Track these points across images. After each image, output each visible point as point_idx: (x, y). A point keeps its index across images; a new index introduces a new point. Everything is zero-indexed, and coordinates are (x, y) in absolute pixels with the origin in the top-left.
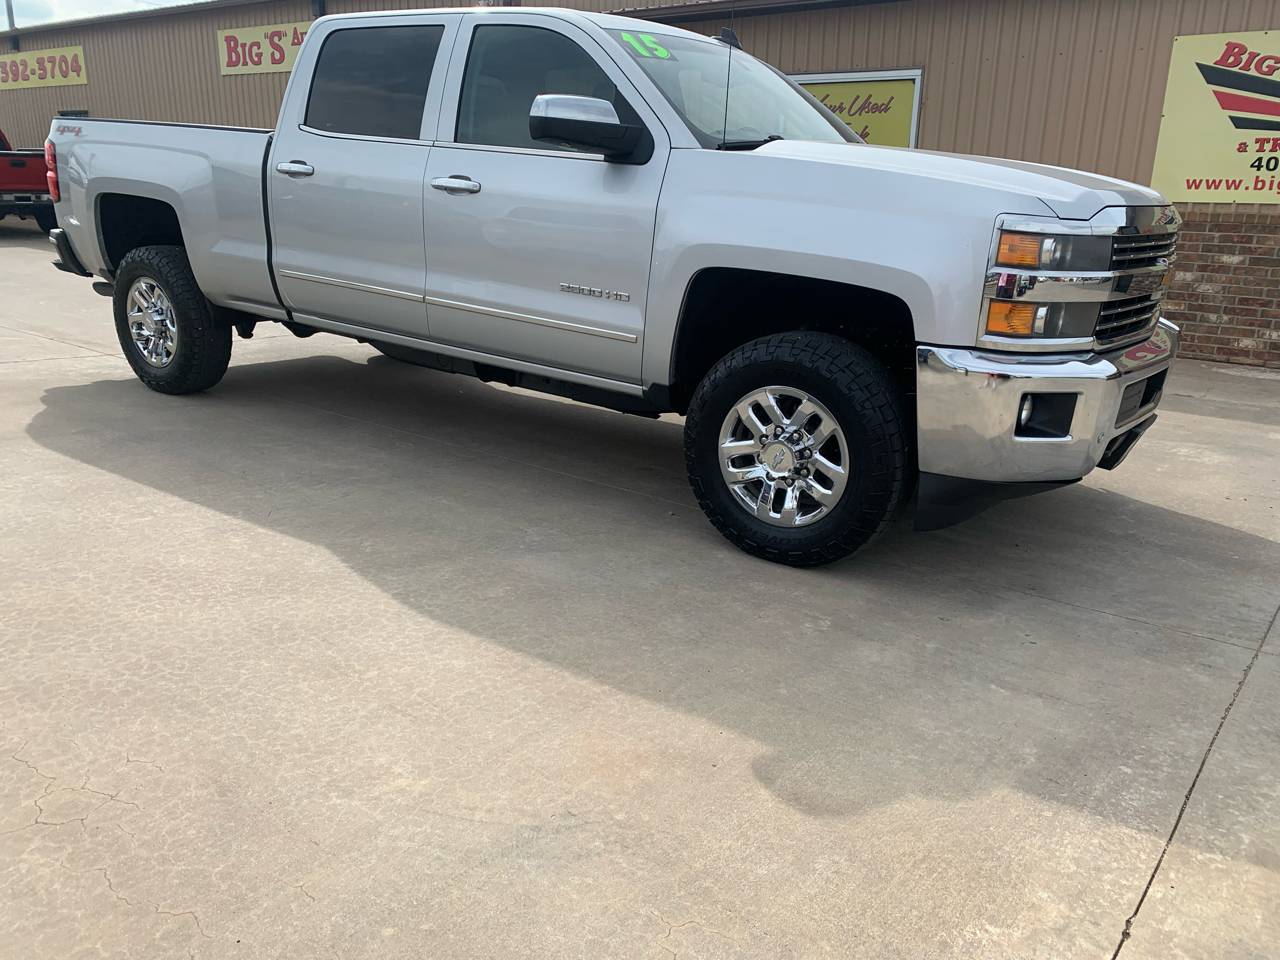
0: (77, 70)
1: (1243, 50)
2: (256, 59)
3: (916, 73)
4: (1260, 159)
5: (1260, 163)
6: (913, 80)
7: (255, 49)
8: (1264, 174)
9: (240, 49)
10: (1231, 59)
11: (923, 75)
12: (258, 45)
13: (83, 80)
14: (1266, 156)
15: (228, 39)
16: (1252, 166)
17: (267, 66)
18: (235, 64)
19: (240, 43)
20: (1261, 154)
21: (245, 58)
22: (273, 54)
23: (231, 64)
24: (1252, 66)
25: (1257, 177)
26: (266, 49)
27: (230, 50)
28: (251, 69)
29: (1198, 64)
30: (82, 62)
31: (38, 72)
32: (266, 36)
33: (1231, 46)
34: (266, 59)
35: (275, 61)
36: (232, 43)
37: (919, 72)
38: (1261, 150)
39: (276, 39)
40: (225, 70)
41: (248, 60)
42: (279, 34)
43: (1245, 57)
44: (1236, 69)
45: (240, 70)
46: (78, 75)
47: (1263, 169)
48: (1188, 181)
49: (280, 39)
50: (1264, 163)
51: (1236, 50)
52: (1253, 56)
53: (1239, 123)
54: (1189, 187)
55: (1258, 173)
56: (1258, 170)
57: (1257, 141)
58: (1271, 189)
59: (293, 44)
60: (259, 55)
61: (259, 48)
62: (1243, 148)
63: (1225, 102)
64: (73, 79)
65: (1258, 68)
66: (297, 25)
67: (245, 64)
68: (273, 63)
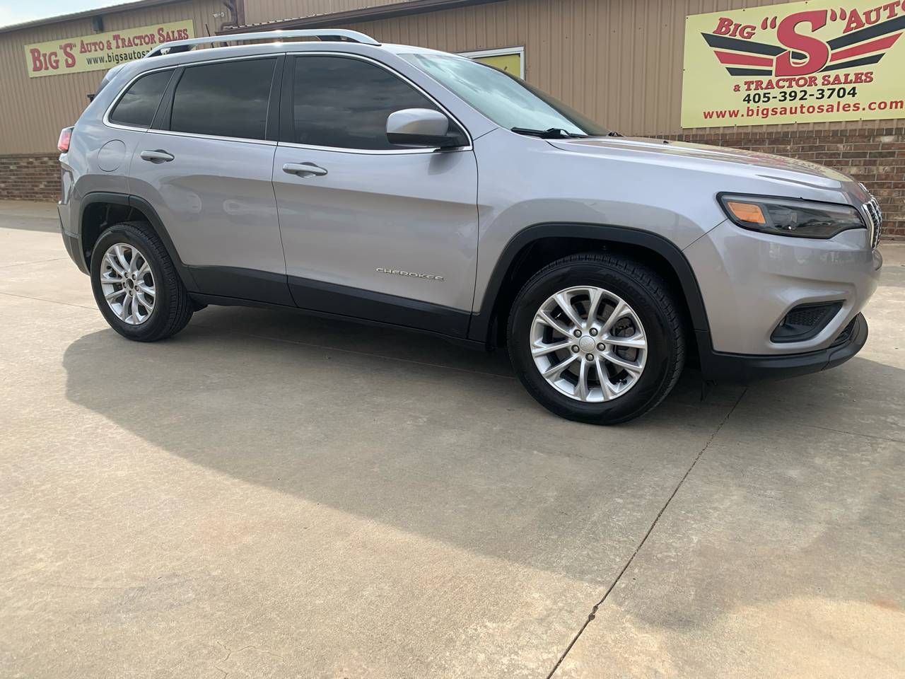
1: (731, 22)
2: (54, 64)
3: (520, 50)
4: (749, 95)
5: (749, 98)
6: (519, 54)
7: (53, 58)
8: (752, 105)
9: (42, 58)
10: (724, 29)
11: (525, 50)
12: (55, 54)
14: (752, 93)
15: (33, 51)
16: (744, 100)
17: (63, 69)
18: (39, 69)
19: (41, 53)
20: (749, 92)
21: (46, 64)
22: (67, 61)
23: (36, 69)
24: (738, 33)
25: (748, 108)
26: (62, 57)
27: (35, 59)
28: (51, 72)
29: (702, 34)
32: (61, 48)
33: (722, 20)
34: (62, 64)
35: (68, 65)
36: (36, 54)
37: (522, 48)
38: (749, 89)
39: (68, 49)
40: (32, 74)
41: (48, 65)
42: (71, 46)
43: (732, 28)
44: (727, 36)
45: (43, 73)
47: (752, 102)
48: (705, 113)
49: (71, 49)
50: (751, 98)
51: (726, 23)
52: (737, 26)
53: (733, 72)
54: (706, 117)
55: (748, 105)
56: (749, 103)
57: (746, 83)
58: (757, 115)
59: (81, 52)
60: (57, 62)
61: (56, 56)
62: (737, 88)
63: (723, 58)
65: (741, 34)
66: (83, 38)
67: (47, 68)
68: (67, 67)
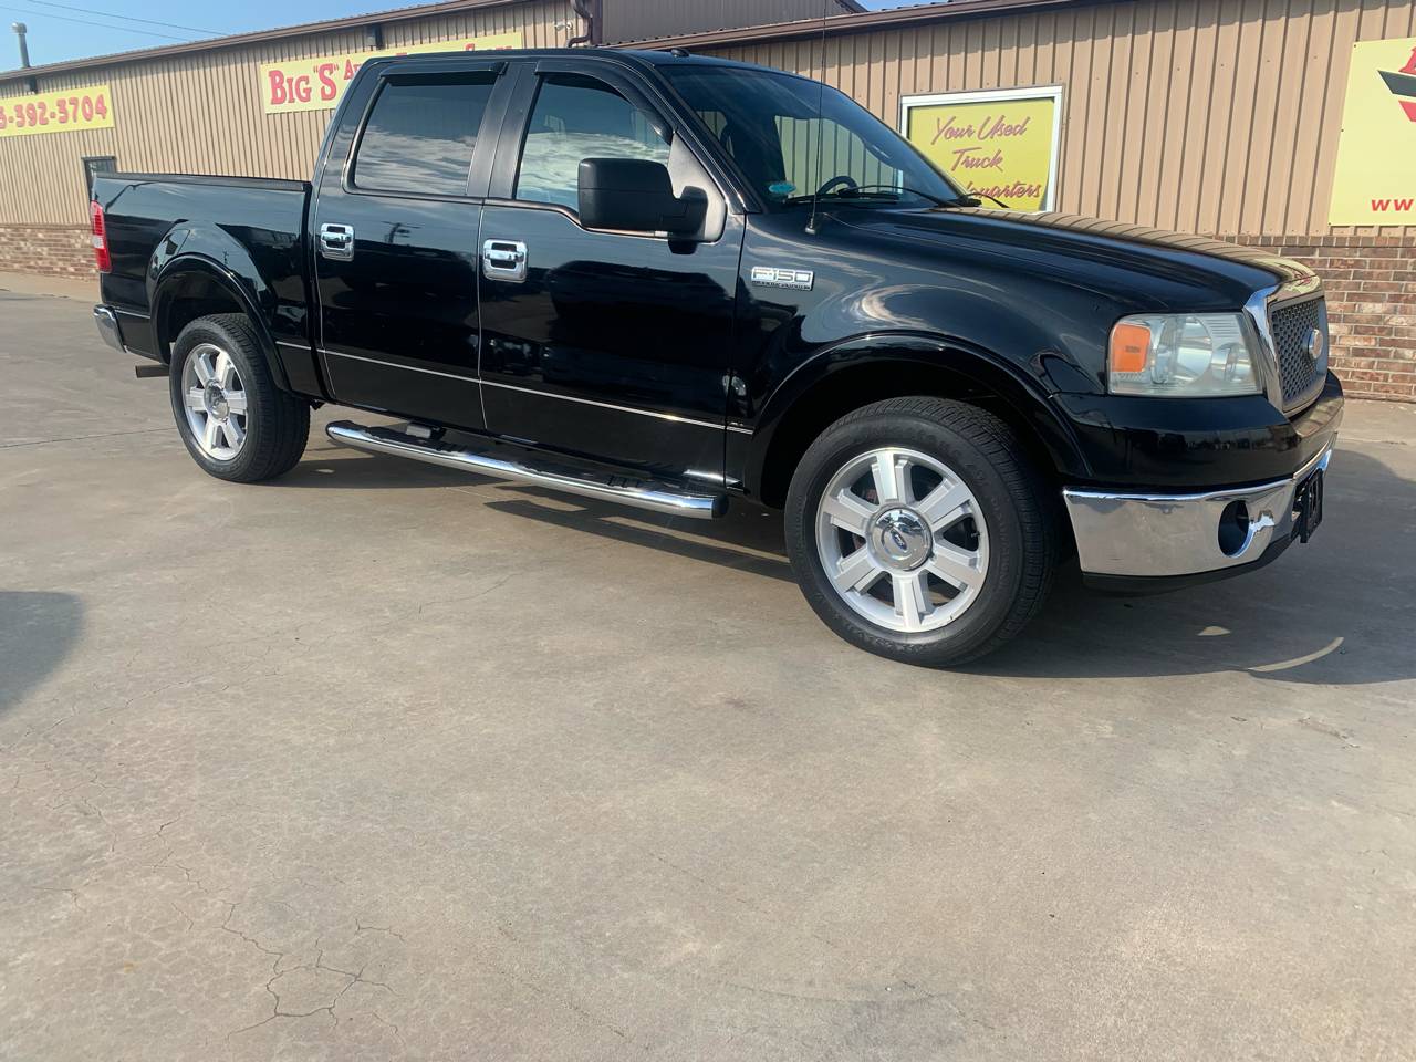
0: (102, 111)
2: (304, 95)
3: (1056, 91)
6: (1053, 99)
7: (303, 85)
9: (286, 85)
11: (1063, 93)
12: (306, 79)
13: (109, 122)
15: (273, 74)
17: (316, 102)
18: (281, 101)
19: (286, 77)
21: (291, 94)
22: (323, 89)
23: (276, 101)
26: (316, 84)
27: (275, 87)
28: (298, 106)
29: (1380, 72)
30: (107, 103)
31: (59, 115)
32: (316, 70)
34: (316, 95)
35: (325, 97)
36: (277, 79)
37: (1060, 89)
39: (327, 73)
40: (269, 108)
41: (295, 96)
42: (330, 67)
45: (285, 107)
46: (104, 118)
48: (1373, 202)
49: (331, 73)
54: (1375, 209)
59: (346, 78)
60: (308, 91)
61: (307, 83)
64: (97, 122)
66: (350, 57)
67: (291, 100)
68: (323, 99)
